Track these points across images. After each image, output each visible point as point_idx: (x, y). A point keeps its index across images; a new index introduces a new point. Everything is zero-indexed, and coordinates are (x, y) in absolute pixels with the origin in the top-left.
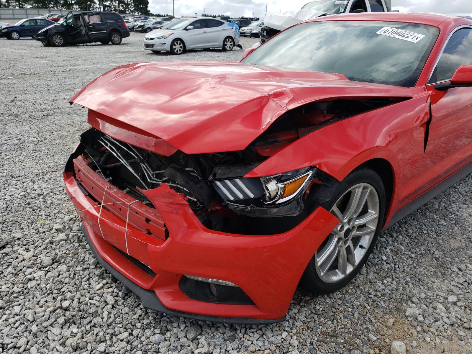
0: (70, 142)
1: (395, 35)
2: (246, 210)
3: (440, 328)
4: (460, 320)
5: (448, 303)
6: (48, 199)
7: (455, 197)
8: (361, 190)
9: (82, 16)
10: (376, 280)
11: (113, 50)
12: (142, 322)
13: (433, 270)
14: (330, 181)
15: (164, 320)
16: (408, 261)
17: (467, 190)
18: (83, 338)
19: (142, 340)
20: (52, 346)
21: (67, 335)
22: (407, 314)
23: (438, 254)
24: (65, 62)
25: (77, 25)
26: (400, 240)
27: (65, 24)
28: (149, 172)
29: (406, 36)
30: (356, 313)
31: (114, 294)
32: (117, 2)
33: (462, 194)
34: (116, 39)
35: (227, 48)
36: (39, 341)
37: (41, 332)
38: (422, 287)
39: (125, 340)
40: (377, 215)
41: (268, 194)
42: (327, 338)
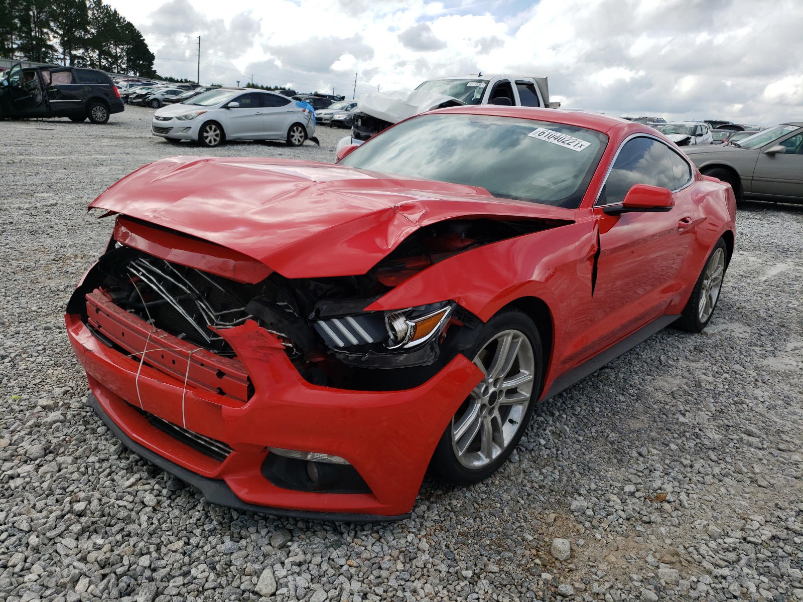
0: (43, 278)
1: (553, 139)
2: (363, 359)
3: (614, 523)
4: (639, 513)
5: (624, 494)
6: (20, 363)
7: (638, 366)
8: (510, 338)
9: (39, 71)
10: (532, 470)
11: (94, 133)
12: (202, 528)
13: (606, 456)
14: (472, 321)
15: (236, 525)
16: (574, 446)
17: (654, 357)
18: (112, 551)
19: (206, 550)
20: (66, 561)
21: (87, 548)
22: (572, 507)
23: (613, 436)
24: (9, 148)
25: (28, 86)
26: (563, 420)
27: (6, 83)
28: (210, 313)
29: (567, 142)
30: (506, 508)
31: (155, 492)
32: (97, 52)
33: (646, 363)
34: (99, 114)
35: (294, 141)
36: (44, 557)
37: (45, 545)
38: (592, 477)
39: (180, 550)
40: (531, 377)
41: (392, 337)
42: (468, 540)
